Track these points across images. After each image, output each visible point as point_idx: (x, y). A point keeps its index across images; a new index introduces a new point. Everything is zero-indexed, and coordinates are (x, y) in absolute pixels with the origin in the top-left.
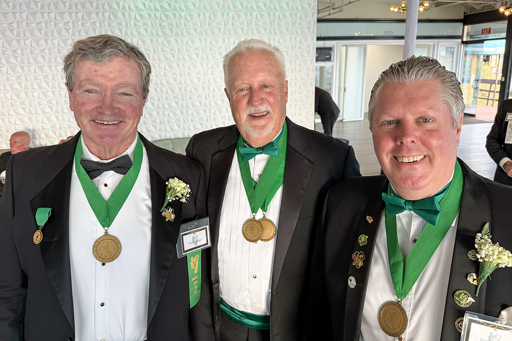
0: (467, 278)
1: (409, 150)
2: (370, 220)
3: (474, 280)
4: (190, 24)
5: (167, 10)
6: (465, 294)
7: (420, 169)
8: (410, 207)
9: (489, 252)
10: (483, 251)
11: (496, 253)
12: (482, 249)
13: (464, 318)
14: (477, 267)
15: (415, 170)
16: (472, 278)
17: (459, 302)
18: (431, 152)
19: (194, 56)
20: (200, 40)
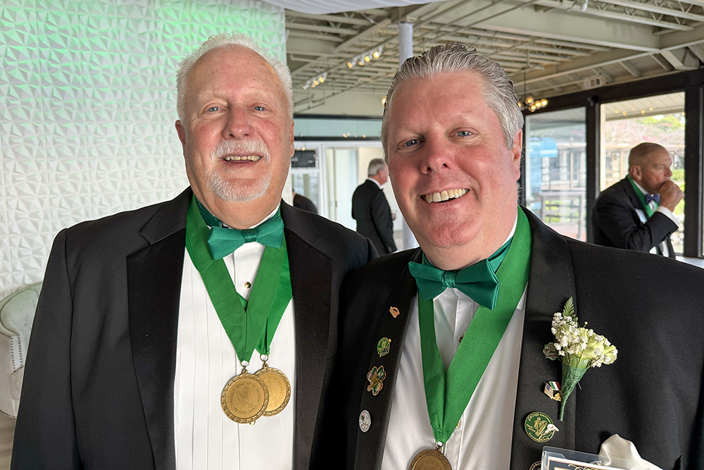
0: (543, 390)
1: (443, 180)
2: (394, 312)
3: (555, 393)
4: (101, 105)
5: (63, 84)
6: (543, 419)
7: (461, 210)
8: (451, 281)
9: (573, 339)
10: (565, 338)
11: (585, 339)
12: (563, 335)
13: (542, 462)
14: (558, 368)
15: (454, 213)
16: (552, 390)
17: (534, 434)
18: (476, 183)
19: (107, 151)
20: (117, 128)
